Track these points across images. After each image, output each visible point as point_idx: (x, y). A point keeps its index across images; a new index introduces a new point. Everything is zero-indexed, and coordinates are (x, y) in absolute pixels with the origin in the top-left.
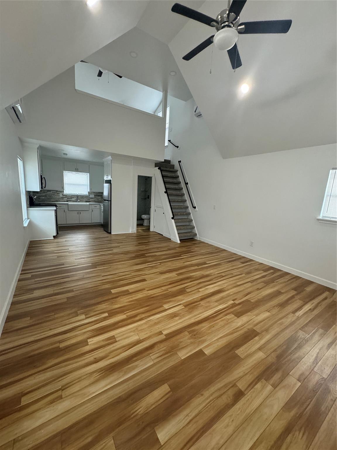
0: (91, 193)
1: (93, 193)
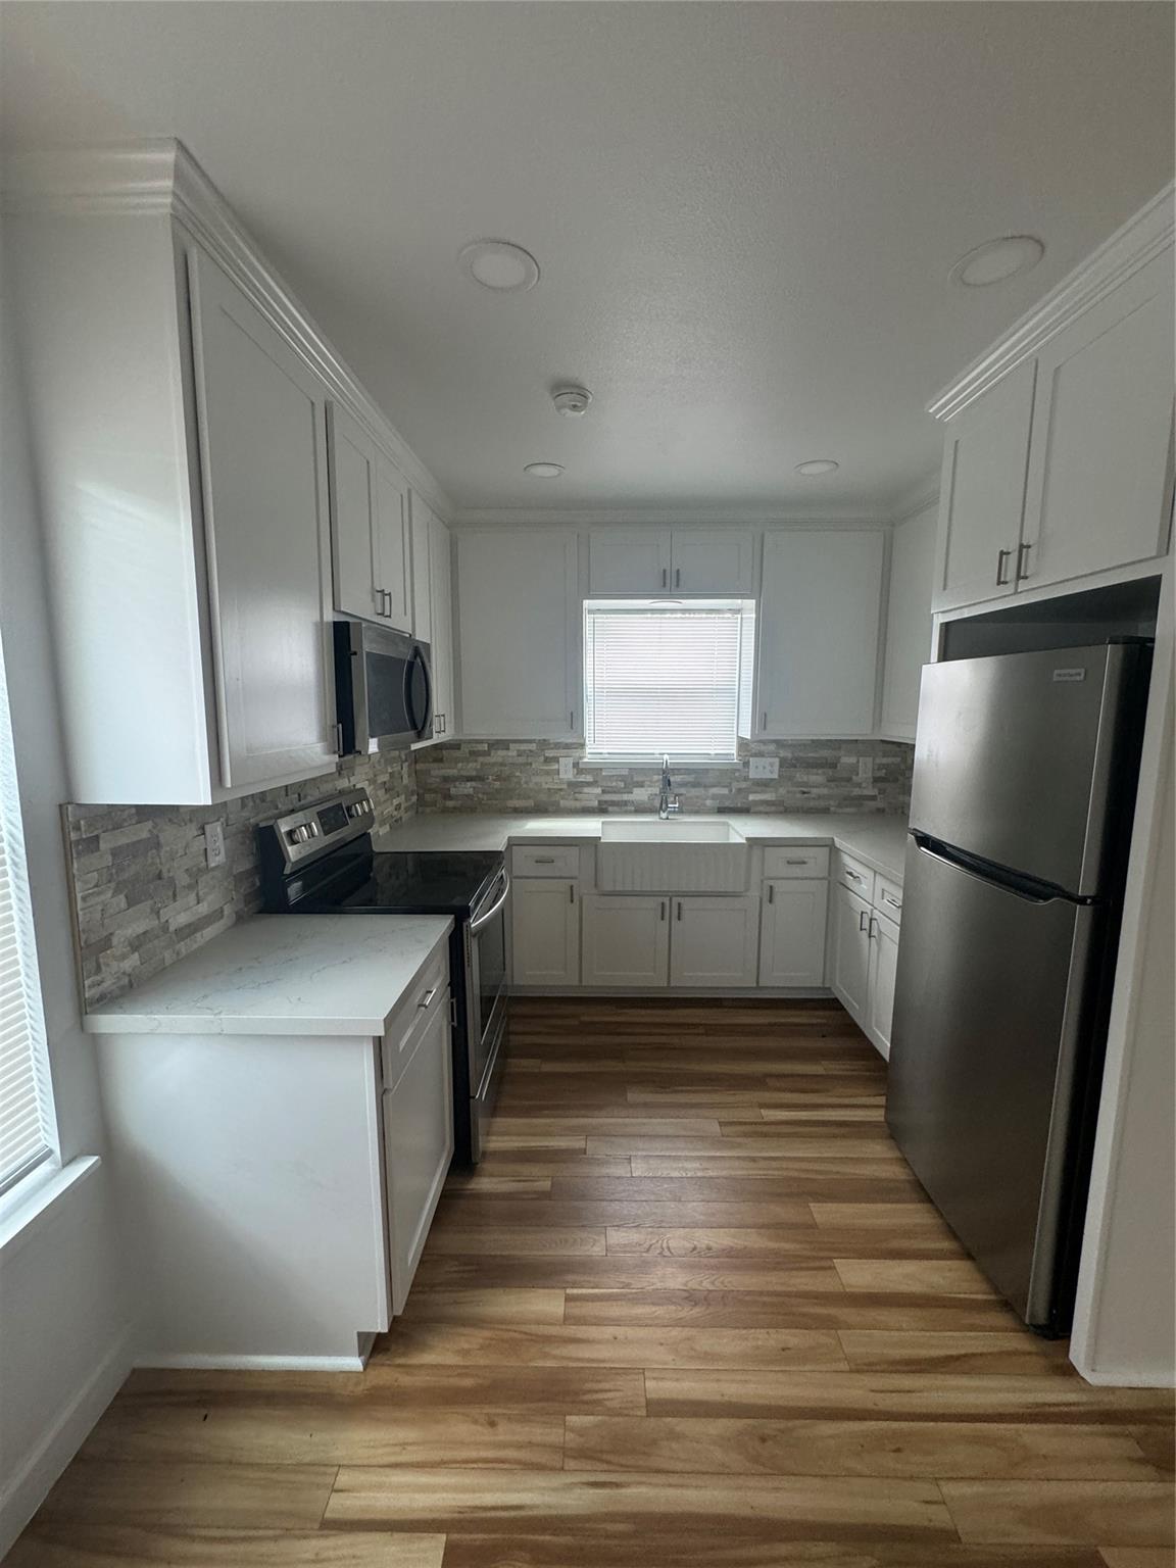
0: (755, 747)
1: (772, 747)
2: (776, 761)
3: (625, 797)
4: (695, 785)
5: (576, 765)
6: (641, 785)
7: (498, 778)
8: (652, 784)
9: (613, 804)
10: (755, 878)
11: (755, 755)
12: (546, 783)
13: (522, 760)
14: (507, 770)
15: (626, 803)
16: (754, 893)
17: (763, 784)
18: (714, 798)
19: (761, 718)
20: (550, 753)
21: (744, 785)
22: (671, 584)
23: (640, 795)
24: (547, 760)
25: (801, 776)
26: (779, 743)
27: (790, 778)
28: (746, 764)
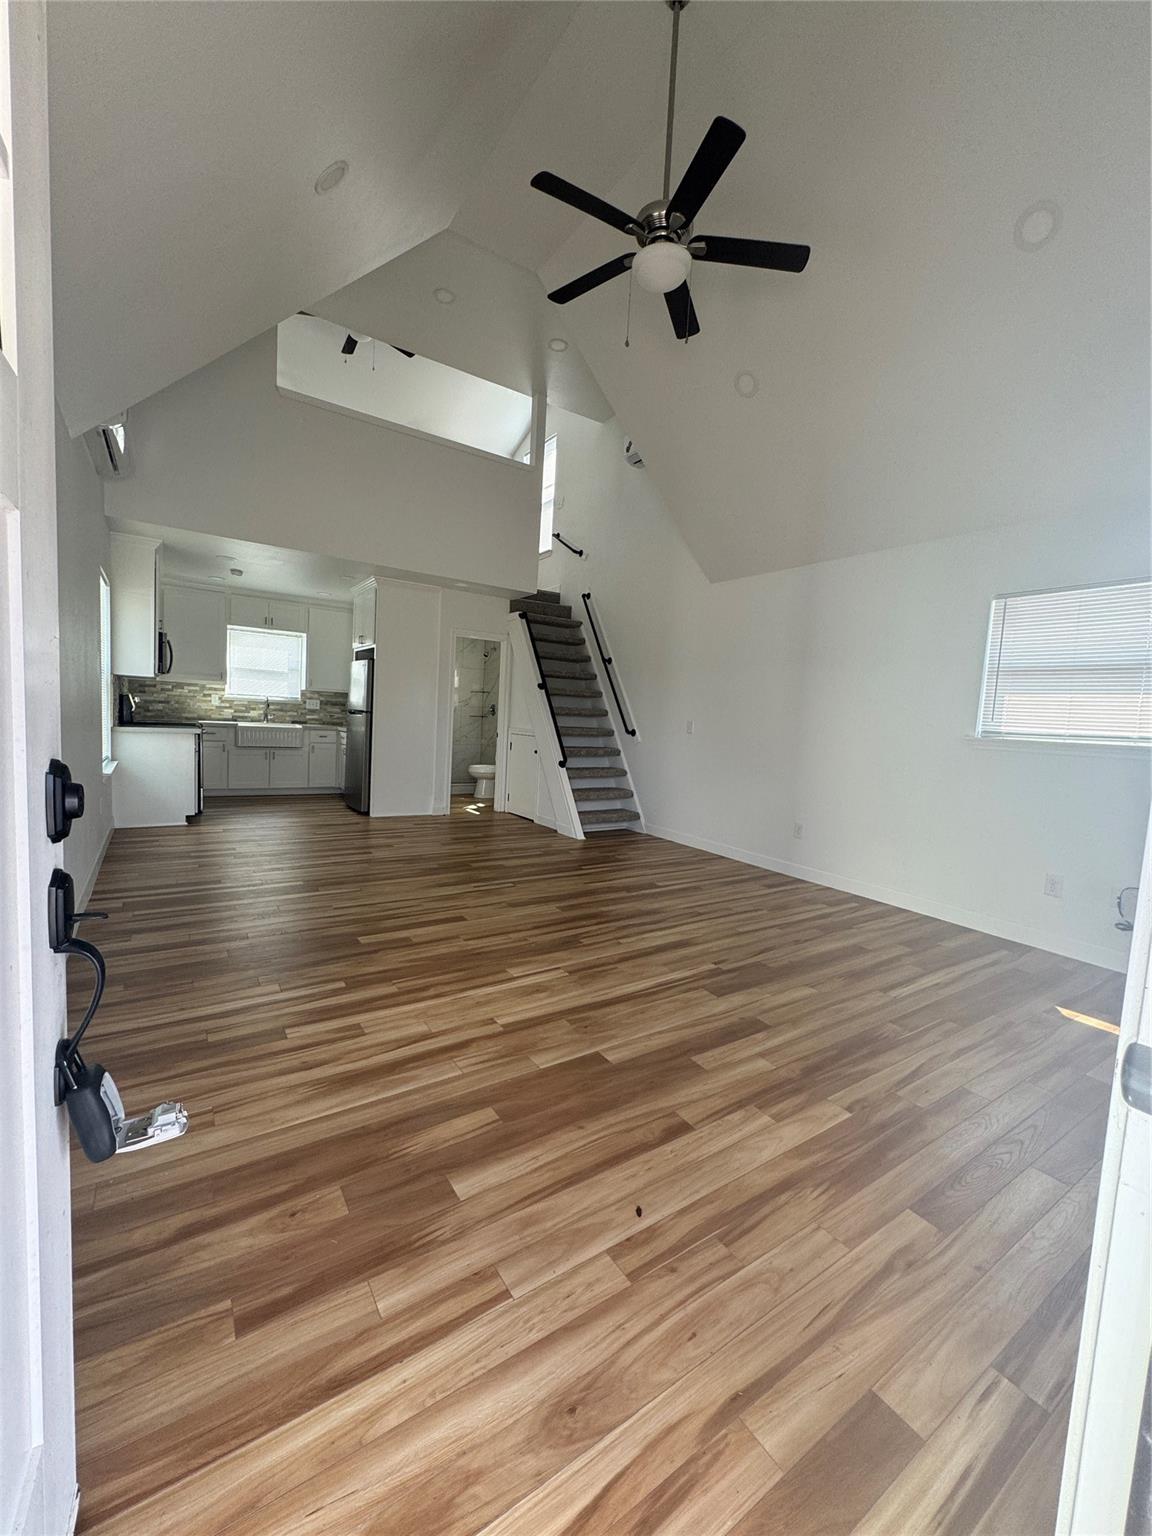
1: (316, 696)
2: (318, 702)
3: (246, 714)
4: (281, 710)
5: (220, 698)
6: (254, 709)
7: (177, 702)
8: (260, 709)
9: (240, 717)
10: (306, 742)
11: (310, 699)
12: (204, 706)
13: (192, 694)
14: (183, 699)
15: (246, 717)
16: (306, 749)
17: (313, 712)
18: (290, 716)
19: (309, 682)
20: (206, 692)
21: (304, 711)
22: (269, 623)
23: (253, 714)
24: (205, 695)
25: (329, 708)
26: (318, 693)
27: (325, 710)
28: (305, 702)
